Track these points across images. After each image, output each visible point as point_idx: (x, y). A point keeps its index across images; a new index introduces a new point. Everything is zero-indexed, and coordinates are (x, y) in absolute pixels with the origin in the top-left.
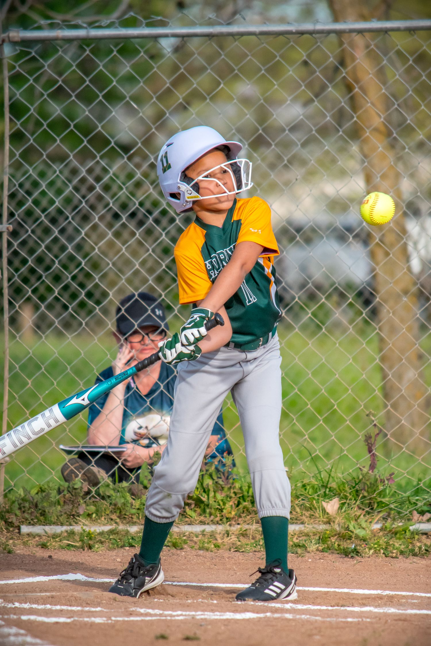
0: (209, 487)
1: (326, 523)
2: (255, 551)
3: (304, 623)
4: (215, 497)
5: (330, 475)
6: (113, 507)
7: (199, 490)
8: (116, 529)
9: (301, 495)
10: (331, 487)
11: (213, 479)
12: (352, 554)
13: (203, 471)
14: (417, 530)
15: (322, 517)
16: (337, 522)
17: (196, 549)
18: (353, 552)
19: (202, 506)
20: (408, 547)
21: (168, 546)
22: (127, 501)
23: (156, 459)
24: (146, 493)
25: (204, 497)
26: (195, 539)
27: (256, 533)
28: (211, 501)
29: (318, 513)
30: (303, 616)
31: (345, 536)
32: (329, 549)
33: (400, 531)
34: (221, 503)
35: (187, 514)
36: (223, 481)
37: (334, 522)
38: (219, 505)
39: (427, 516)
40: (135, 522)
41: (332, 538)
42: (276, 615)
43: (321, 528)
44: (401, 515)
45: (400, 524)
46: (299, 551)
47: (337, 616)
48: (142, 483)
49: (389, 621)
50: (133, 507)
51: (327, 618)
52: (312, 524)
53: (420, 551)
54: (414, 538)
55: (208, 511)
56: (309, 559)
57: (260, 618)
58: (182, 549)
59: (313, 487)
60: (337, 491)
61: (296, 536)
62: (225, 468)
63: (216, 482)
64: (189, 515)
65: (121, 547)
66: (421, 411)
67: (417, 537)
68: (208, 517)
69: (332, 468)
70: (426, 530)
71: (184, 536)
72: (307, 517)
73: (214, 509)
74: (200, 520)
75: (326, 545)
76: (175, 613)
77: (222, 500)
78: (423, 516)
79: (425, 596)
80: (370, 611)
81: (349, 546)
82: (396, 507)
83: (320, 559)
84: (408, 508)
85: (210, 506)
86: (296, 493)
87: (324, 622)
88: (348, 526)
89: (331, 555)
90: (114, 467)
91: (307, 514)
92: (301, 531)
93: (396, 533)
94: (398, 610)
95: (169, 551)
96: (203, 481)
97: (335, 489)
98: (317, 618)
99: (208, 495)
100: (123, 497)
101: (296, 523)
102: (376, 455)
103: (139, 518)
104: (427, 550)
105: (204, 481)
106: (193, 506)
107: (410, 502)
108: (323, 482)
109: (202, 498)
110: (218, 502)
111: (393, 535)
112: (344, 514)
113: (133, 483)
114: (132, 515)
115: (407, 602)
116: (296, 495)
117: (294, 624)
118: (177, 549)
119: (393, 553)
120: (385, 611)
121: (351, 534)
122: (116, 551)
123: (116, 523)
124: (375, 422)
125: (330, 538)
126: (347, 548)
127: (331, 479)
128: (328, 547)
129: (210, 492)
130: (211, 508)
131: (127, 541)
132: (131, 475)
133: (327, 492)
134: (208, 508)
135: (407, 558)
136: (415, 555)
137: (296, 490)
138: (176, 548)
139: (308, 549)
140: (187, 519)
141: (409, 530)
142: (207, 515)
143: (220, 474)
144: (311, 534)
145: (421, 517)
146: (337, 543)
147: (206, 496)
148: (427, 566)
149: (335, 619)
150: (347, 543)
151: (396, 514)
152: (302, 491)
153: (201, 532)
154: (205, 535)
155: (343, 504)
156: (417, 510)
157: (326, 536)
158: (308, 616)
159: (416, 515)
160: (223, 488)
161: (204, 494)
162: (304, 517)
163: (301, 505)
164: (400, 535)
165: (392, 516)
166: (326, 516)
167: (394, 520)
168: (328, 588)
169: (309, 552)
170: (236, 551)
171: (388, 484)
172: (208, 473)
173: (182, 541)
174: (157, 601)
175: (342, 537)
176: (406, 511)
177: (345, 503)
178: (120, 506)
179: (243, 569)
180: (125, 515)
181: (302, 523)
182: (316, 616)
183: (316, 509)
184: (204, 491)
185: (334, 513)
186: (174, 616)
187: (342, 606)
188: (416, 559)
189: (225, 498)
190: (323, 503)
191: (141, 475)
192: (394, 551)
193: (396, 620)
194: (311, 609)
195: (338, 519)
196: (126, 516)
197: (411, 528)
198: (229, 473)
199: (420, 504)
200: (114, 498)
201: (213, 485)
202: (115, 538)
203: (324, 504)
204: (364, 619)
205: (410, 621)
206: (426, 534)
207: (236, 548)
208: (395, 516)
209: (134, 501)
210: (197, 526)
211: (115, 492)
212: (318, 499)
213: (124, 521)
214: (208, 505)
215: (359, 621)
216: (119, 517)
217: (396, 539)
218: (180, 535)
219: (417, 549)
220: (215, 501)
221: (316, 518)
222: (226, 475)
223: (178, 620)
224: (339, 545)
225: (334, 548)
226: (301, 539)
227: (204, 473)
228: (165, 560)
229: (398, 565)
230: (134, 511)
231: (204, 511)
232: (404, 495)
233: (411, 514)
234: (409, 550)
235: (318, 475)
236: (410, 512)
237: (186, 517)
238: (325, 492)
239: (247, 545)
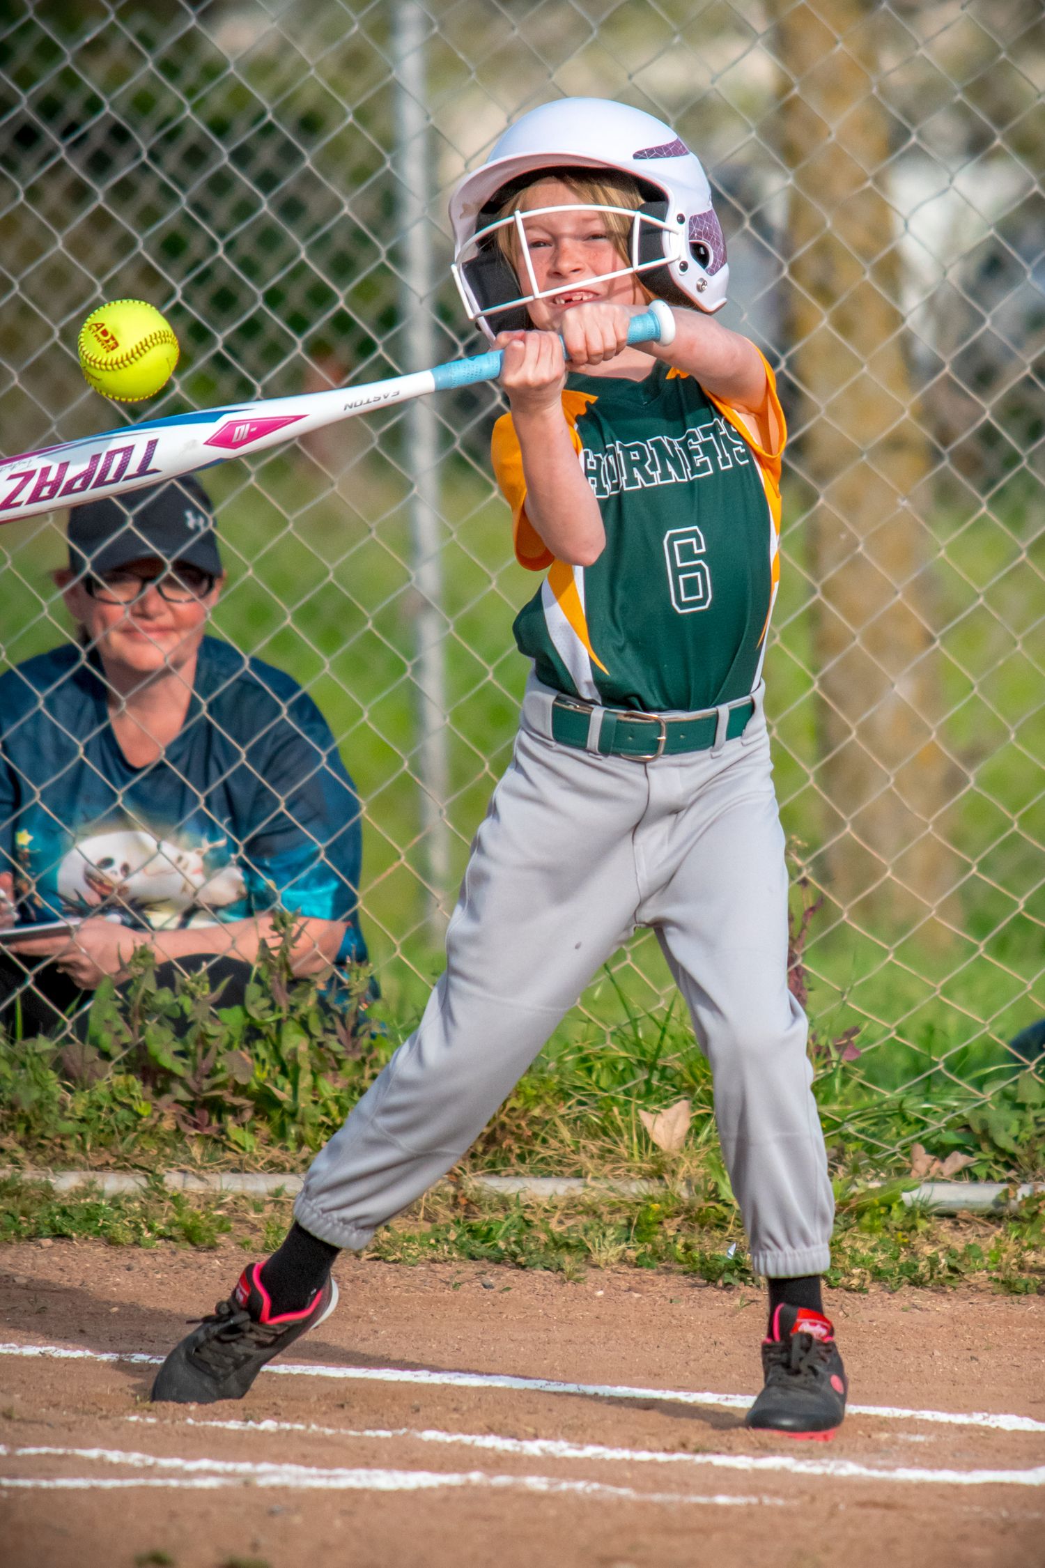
0: (299, 1059)
1: (648, 1176)
2: (434, 1261)
3: (583, 1508)
4: (315, 1088)
5: (664, 1030)
6: (7, 1112)
7: (268, 1067)
8: (13, 1180)
9: (576, 1088)
10: (665, 1068)
11: (311, 1036)
12: (728, 1278)
13: (280, 1011)
14: (924, 1204)
15: (636, 1158)
16: (682, 1172)
17: (255, 1251)
18: (731, 1271)
19: (276, 1114)
20: (897, 1258)
21: (171, 1238)
22: (50, 1096)
23: (141, 970)
24: (106, 1071)
25: (282, 1090)
26: (252, 1216)
27: (439, 1203)
28: (305, 1101)
29: (627, 1145)
30: (580, 1485)
31: (707, 1216)
32: (658, 1258)
33: (873, 1207)
34: (334, 1109)
35: (228, 1138)
36: (340, 1041)
37: (674, 1173)
38: (327, 1114)
39: (956, 1161)
40: (73, 1160)
41: (667, 1222)
42: (502, 1480)
43: (634, 1190)
44: (877, 1157)
45: (875, 1185)
46: (568, 1261)
47: (685, 1487)
48: (95, 1042)
49: (842, 1507)
50: (67, 1114)
51: (653, 1491)
52: (606, 1177)
53: (932, 1270)
54: (914, 1228)
55: (293, 1130)
56: (596, 1288)
57: (451, 1488)
58: (212, 1247)
59: (612, 1066)
60: (684, 1080)
61: (558, 1215)
62: (347, 1003)
63: (320, 1044)
64: (237, 1143)
65: (30, 1238)
66: (944, 842)
67: (923, 1225)
68: (293, 1150)
69: (671, 1008)
70: (950, 1202)
71: (220, 1206)
72: (592, 1157)
73: (312, 1124)
74: (269, 1157)
75: (650, 1247)
76: (191, 1466)
77: (337, 1100)
78: (943, 1160)
79: (950, 1423)
80: (784, 1472)
81: (719, 1253)
82: (862, 1131)
83: (630, 1289)
84: (898, 1134)
85: (299, 1118)
86: (560, 1082)
87: (642, 1507)
88: (717, 1184)
89: (663, 1278)
90: (10, 990)
91: (593, 1146)
92: (572, 1198)
93: (860, 1213)
94: (869, 1467)
95: (174, 1253)
96: (279, 1040)
97: (679, 1073)
98: (623, 1492)
99: (295, 1085)
100: (38, 1083)
101: (560, 1175)
102: (805, 972)
103: (82, 1148)
104: (953, 1270)
105: (284, 1039)
106: (248, 1115)
107: (904, 1118)
108: (643, 1053)
109: (276, 1091)
110: (324, 1105)
111: (853, 1220)
112: (704, 1150)
113: (68, 1040)
114: (64, 1137)
115: (895, 1443)
116: (561, 1090)
117: (552, 1512)
118: (199, 1250)
119: (849, 1275)
120: (829, 1471)
121: (725, 1210)
122: (12, 1251)
123: (15, 1161)
124: (804, 874)
125: (661, 1223)
126: (712, 1257)
127: (668, 1041)
128: (655, 1252)
129: (301, 1074)
130: (302, 1124)
131: (47, 1221)
132: (64, 1017)
133: (655, 1082)
134: (295, 1122)
135: (892, 1292)
136: (917, 1282)
137: (562, 1075)
138: (193, 1244)
139: (595, 1257)
140: (229, 1155)
141: (901, 1204)
142: (291, 1144)
143: (331, 1020)
144: (604, 1209)
145: (937, 1164)
146: (682, 1241)
147: (288, 1087)
148: (954, 1320)
149: (676, 1497)
150: (712, 1238)
151: (863, 1153)
152: (579, 1078)
153: (270, 1194)
154: (283, 1204)
155: (704, 1119)
156: (925, 1143)
157: (651, 1218)
158: (596, 1486)
159: (922, 1159)
160: (339, 1062)
161: (281, 1080)
162: (583, 1157)
163: (575, 1121)
164: (873, 1219)
165: (848, 1158)
166: (651, 1154)
167: (856, 1170)
168: (656, 1388)
169: (596, 1266)
170: (377, 1259)
171: (838, 1062)
172: (296, 1016)
173: (213, 1221)
174: (137, 1423)
175: (695, 1219)
176: (893, 1144)
177: (709, 1115)
178: (27, 1112)
179: (396, 1318)
180: (43, 1137)
181: (578, 1175)
182: (618, 1483)
183: (619, 1132)
184: (284, 1072)
185: (675, 1145)
186: (189, 1475)
187: (696, 1451)
188: (920, 1297)
189: (344, 1094)
190: (642, 1113)
191: (92, 1018)
192: (856, 1271)
193: (863, 1505)
194: (603, 1460)
195: (687, 1164)
196: (44, 1142)
197: (906, 1197)
198: (361, 1019)
199: (934, 1124)
200: (9, 1085)
201: (311, 1053)
202: (11, 1209)
203: (647, 1120)
204: (767, 1500)
205: (904, 1507)
206: (951, 1216)
207: (376, 1250)
208: (860, 1159)
209: (69, 1097)
210: (259, 1176)
211: (12, 1068)
212: (627, 1103)
213: (39, 1157)
214: (293, 1115)
215: (749, 1505)
216: (21, 1143)
217: (861, 1231)
218: (207, 1203)
219: (923, 1266)
220: (315, 1102)
221: (619, 1159)
222: (351, 1023)
223: (201, 1490)
224: (688, 1247)
225: (673, 1254)
226: (570, 1223)
227: (284, 1015)
228: (162, 1284)
229: (865, 1315)
230: (68, 1127)
231: (282, 1133)
232: (888, 1095)
233: (907, 1154)
234: (901, 1267)
235: (628, 1030)
236: (903, 1148)
237: (226, 1148)
238: (648, 1082)
239: (410, 1239)
